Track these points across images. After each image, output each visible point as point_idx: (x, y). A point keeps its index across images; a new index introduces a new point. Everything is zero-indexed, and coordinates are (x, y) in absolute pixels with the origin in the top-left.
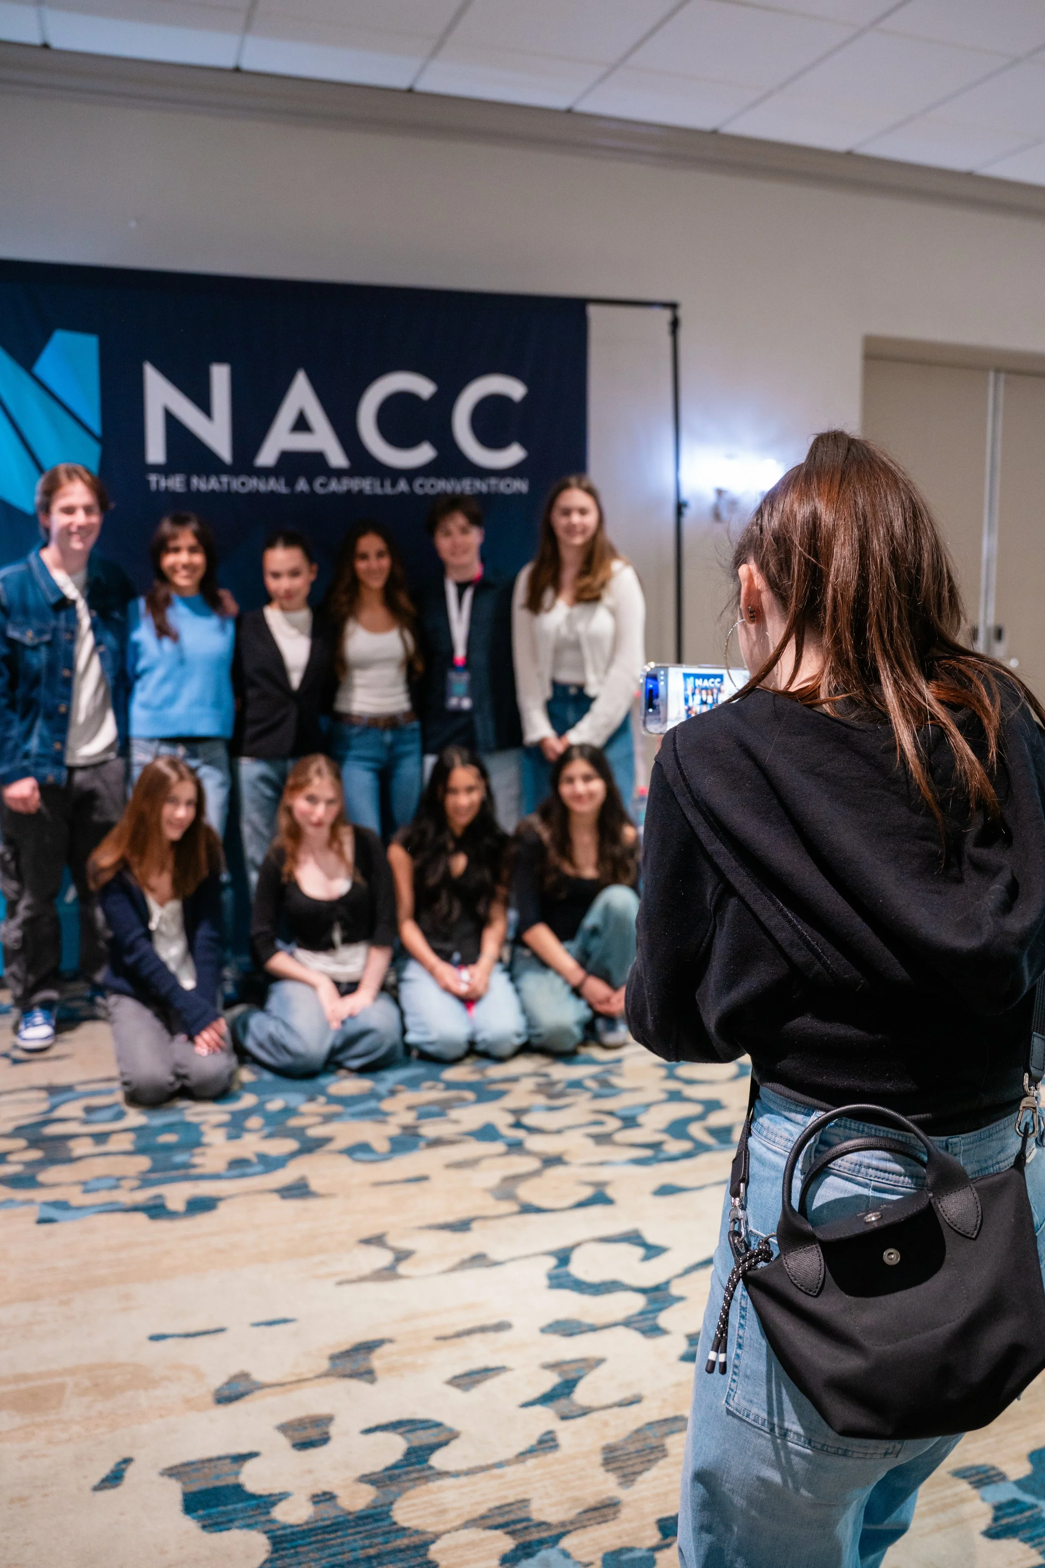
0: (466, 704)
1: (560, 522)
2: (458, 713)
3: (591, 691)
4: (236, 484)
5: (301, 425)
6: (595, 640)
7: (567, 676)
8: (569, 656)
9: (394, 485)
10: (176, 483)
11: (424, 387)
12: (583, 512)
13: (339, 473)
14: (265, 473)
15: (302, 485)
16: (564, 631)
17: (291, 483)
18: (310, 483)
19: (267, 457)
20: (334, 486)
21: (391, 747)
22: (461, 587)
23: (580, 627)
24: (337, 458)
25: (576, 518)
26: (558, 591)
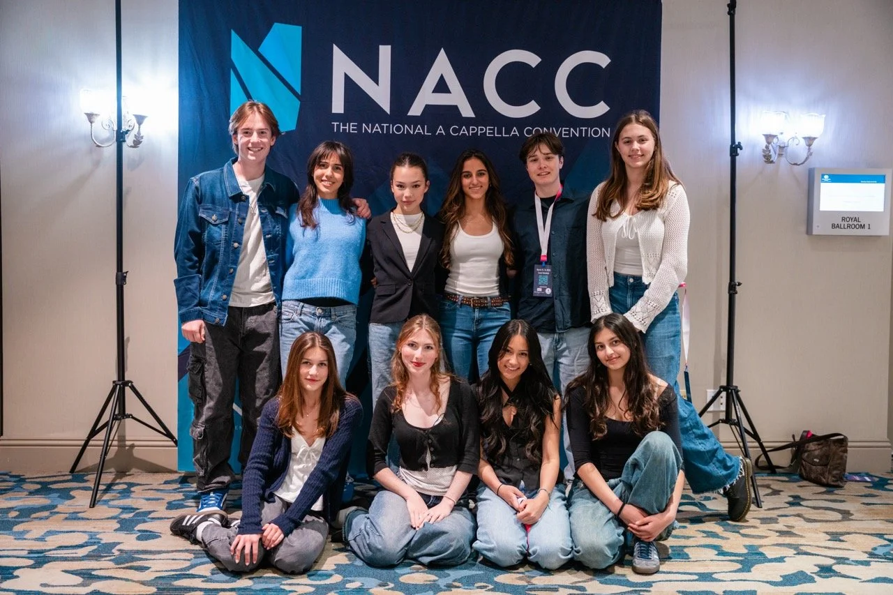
0: (548, 291)
1: (624, 149)
2: (542, 299)
3: (645, 280)
4: (393, 129)
5: (442, 87)
6: (650, 241)
7: (626, 271)
8: (628, 253)
9: (508, 132)
10: (351, 128)
11: (533, 60)
12: (642, 140)
13: (468, 122)
14: (414, 121)
15: (440, 130)
16: (627, 234)
17: (433, 129)
18: (446, 130)
19: (416, 110)
20: (464, 131)
21: (480, 321)
22: (546, 202)
23: (640, 233)
24: (467, 111)
25: (636, 145)
26: (624, 204)
